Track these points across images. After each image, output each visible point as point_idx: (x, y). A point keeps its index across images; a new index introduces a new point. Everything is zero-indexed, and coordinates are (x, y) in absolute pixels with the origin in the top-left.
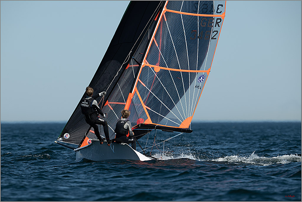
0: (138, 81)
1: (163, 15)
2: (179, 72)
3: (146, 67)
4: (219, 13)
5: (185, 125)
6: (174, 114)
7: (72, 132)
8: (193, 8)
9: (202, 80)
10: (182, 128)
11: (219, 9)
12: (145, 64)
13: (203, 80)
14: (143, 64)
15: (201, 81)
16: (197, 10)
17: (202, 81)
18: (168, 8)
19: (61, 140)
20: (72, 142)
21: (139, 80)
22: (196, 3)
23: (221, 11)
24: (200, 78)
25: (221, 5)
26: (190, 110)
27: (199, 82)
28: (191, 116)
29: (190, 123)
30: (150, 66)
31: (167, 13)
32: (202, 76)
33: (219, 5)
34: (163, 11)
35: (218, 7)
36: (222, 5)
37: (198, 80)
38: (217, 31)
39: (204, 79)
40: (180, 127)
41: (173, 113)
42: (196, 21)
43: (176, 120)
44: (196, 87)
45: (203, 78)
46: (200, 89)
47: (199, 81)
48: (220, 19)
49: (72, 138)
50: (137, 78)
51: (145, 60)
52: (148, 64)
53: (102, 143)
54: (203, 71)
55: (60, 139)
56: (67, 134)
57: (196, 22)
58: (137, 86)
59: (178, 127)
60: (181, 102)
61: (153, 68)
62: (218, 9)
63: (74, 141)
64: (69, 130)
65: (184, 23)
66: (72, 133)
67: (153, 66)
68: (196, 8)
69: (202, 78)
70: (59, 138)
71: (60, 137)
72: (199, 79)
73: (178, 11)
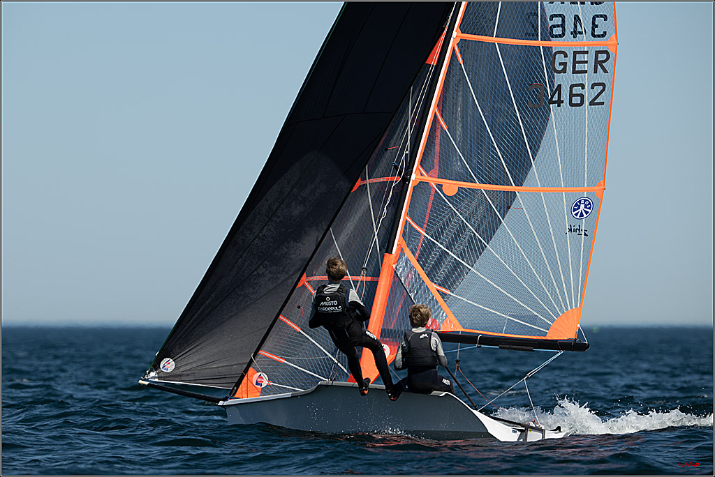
0: (407, 221)
1: (454, 50)
2: (511, 192)
3: (422, 186)
4: (599, 36)
5: (564, 331)
6: (520, 302)
7: (180, 355)
8: (525, 26)
9: (587, 212)
10: (557, 340)
11: (597, 26)
12: (418, 177)
13: (590, 211)
14: (413, 176)
15: (582, 215)
16: (535, 30)
17: (585, 215)
18: (465, 30)
19: (154, 377)
20: (183, 378)
21: (408, 219)
22: (531, 13)
23: (605, 33)
24: (579, 208)
25: (601, 16)
26: (569, 292)
27: (578, 217)
28: (576, 306)
29: (578, 326)
30: (432, 181)
31: (463, 44)
32: (582, 202)
33: (597, 16)
34: (452, 39)
35: (593, 23)
36: (605, 17)
37: (574, 213)
38: (604, 85)
39: (589, 208)
40: (548, 337)
41: (516, 300)
42: (538, 59)
43: (533, 319)
44: (570, 230)
45: (585, 207)
46: (585, 234)
47: (576, 215)
48: (606, 52)
49: (181, 369)
50: (403, 214)
51: (417, 167)
52: (426, 178)
53: (366, 392)
54: (583, 189)
55: (153, 374)
56: (167, 359)
57: (537, 64)
58: (404, 235)
59: (544, 338)
60: (536, 271)
61: (440, 186)
62: (595, 26)
63: (188, 375)
64: (172, 351)
65: (507, 65)
66: (181, 358)
67: (440, 181)
68: (533, 26)
69: (582, 206)
70: (149, 373)
71: (151, 371)
72: (575, 210)
73: (489, 36)
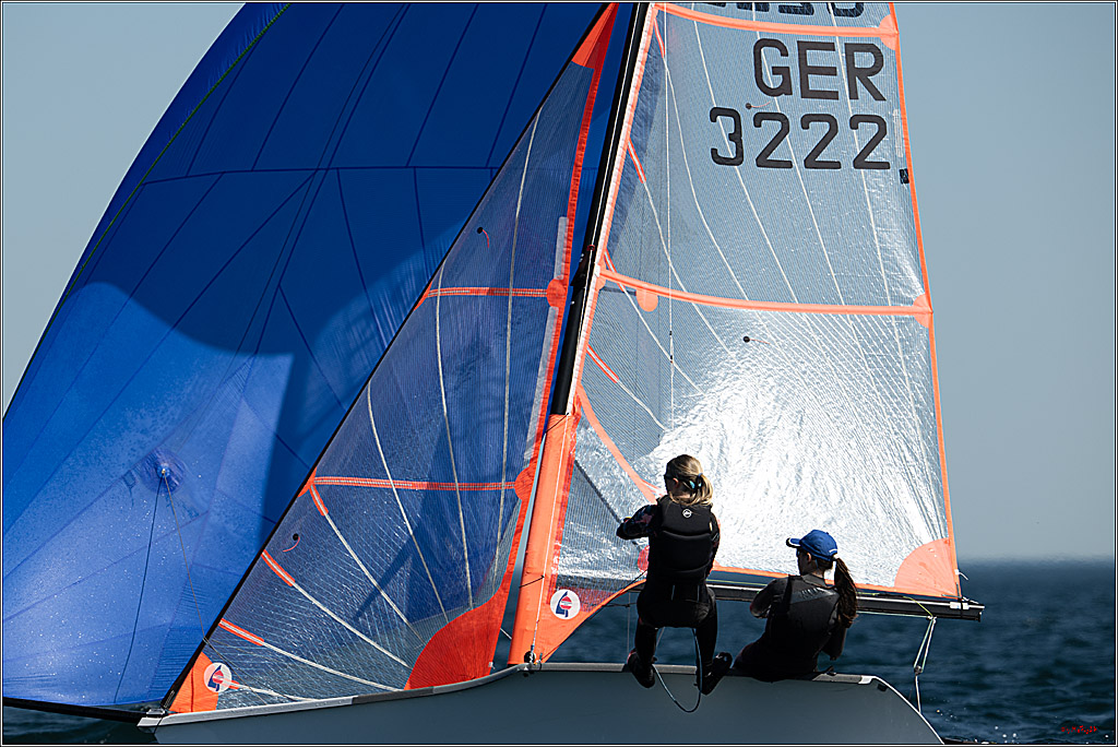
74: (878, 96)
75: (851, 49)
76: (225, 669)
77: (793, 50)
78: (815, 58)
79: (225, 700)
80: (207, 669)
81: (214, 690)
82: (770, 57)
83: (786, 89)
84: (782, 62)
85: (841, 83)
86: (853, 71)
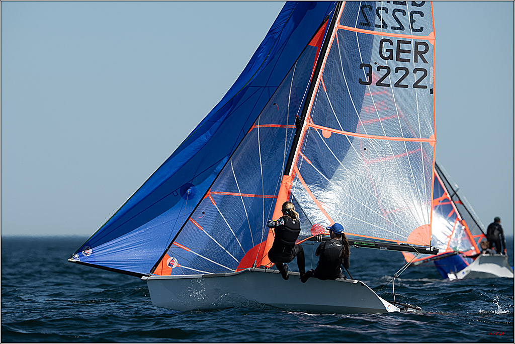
74: (425, 62)
75: (417, 44)
76: (175, 260)
77: (395, 43)
78: (403, 47)
79: (174, 272)
80: (168, 260)
81: (171, 267)
82: (386, 45)
83: (391, 57)
84: (390, 47)
85: (411, 56)
86: (417, 52)
